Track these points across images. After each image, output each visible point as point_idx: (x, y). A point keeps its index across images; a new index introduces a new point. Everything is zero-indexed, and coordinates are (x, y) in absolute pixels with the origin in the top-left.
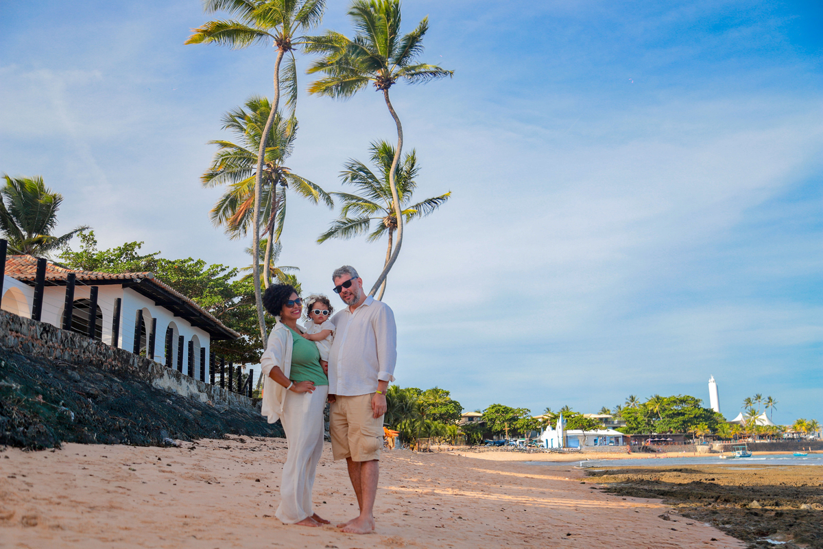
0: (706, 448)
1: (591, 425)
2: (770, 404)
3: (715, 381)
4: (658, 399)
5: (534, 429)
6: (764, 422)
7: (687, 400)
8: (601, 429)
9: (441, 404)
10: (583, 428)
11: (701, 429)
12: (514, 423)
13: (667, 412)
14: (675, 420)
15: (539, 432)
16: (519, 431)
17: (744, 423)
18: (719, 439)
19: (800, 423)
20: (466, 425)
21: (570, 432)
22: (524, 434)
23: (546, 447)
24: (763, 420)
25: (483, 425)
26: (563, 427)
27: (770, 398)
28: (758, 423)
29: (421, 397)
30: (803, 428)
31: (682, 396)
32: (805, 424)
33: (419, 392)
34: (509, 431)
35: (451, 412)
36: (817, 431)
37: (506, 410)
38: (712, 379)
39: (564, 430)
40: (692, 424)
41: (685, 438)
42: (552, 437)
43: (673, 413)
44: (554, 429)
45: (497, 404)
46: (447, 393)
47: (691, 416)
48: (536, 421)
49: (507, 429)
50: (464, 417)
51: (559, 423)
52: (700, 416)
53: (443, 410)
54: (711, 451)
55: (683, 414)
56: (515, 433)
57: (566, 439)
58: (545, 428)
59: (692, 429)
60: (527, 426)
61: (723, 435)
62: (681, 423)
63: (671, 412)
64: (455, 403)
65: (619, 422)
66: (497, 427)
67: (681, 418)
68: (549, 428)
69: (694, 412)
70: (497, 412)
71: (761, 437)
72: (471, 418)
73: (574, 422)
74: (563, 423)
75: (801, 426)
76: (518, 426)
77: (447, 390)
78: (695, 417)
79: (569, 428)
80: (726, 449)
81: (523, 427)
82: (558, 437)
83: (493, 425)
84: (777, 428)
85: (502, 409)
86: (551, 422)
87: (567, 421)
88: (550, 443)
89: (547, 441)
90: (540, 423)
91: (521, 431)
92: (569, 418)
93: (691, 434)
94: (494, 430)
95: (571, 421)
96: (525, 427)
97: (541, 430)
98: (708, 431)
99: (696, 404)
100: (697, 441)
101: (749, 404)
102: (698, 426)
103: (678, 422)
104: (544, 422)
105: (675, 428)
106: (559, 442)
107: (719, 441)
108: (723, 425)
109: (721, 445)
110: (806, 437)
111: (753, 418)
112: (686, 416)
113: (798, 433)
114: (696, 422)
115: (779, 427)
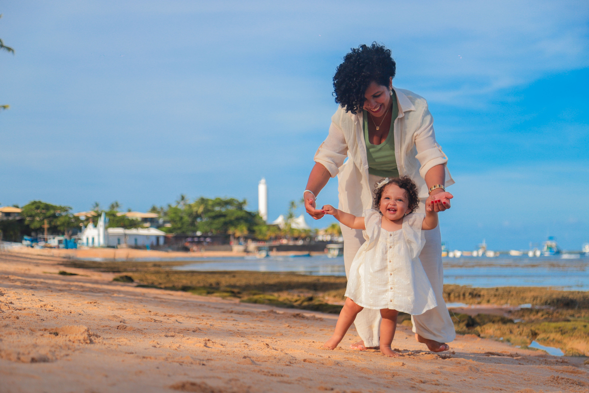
0: (241, 248)
1: (133, 224)
3: (266, 183)
4: (203, 201)
5: (74, 227)
6: (299, 225)
7: (232, 202)
8: (143, 228)
10: (123, 226)
11: (241, 230)
12: (55, 220)
14: (216, 221)
15: (80, 229)
16: (59, 228)
17: (282, 226)
18: (255, 240)
19: (332, 226)
20: (3, 221)
21: (112, 230)
22: (64, 231)
23: (85, 245)
24: (300, 223)
25: (22, 221)
26: (105, 225)
28: (294, 226)
30: (335, 232)
31: (228, 198)
32: (336, 228)
34: (49, 229)
37: (48, 207)
38: (263, 181)
39: (106, 228)
40: (232, 226)
41: (223, 239)
42: (93, 235)
43: (215, 215)
44: (95, 226)
45: (37, 200)
47: (232, 218)
48: (77, 219)
49: (46, 226)
50: (1, 212)
51: (101, 222)
52: (241, 219)
54: (246, 251)
55: (224, 216)
56: (54, 231)
57: (107, 236)
58: (86, 227)
59: (231, 231)
60: (68, 223)
61: (260, 237)
62: (221, 224)
63: (213, 214)
65: (165, 222)
66: (36, 225)
67: (222, 220)
68: (90, 225)
69: (235, 215)
71: (296, 239)
72: (9, 214)
73: (115, 221)
74: (105, 222)
76: (58, 223)
78: (236, 219)
79: (111, 226)
80: (259, 249)
81: (63, 224)
82: (99, 235)
83: (32, 221)
84: (310, 231)
85: (42, 206)
86: (94, 220)
87: (109, 219)
88: (90, 241)
89: (88, 239)
90: (82, 221)
91: (62, 228)
92: (112, 218)
93: (229, 236)
94: (32, 226)
95: (113, 220)
96: (66, 224)
97: (83, 228)
98: (246, 232)
99: (240, 206)
100: (234, 243)
101: (293, 207)
102: (237, 227)
103: (219, 223)
104: (87, 220)
105: (215, 229)
106: (100, 240)
107: (254, 242)
108: (262, 228)
109: (255, 246)
110: (336, 239)
111: (290, 220)
112: (228, 218)
113: (330, 236)
114: (236, 224)
115: (312, 230)
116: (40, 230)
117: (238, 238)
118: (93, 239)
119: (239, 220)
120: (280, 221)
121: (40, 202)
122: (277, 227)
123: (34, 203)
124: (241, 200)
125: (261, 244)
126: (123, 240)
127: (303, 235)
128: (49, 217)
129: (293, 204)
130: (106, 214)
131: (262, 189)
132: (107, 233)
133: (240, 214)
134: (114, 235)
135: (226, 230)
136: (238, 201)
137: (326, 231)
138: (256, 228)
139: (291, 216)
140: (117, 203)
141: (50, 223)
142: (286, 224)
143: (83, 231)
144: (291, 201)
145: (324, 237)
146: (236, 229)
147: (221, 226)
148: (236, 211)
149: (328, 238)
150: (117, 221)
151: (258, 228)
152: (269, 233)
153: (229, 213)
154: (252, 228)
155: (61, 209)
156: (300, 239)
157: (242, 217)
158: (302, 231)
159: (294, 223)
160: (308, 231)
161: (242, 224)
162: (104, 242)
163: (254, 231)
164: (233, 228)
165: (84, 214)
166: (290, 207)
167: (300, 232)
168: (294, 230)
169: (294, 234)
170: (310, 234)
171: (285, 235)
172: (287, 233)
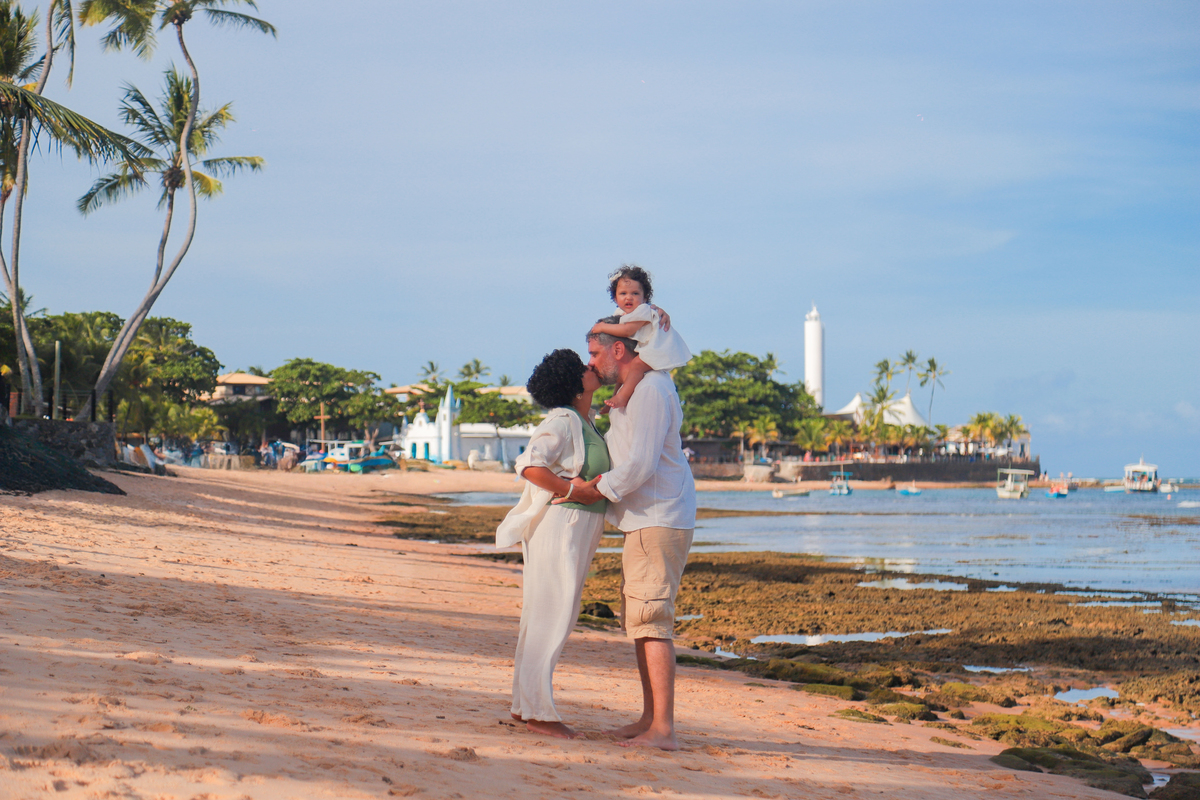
0: (765, 471)
1: (514, 414)
2: (931, 375)
3: (820, 318)
5: (387, 418)
6: (901, 417)
7: (742, 363)
10: (495, 420)
11: (764, 429)
12: (342, 404)
14: (706, 408)
15: (397, 425)
16: (351, 422)
17: (859, 420)
19: (982, 420)
20: (227, 405)
21: (467, 428)
22: (363, 428)
24: (902, 413)
25: (270, 404)
26: (452, 416)
27: (932, 364)
28: (888, 419)
30: (987, 432)
31: (732, 353)
32: (991, 423)
34: (328, 424)
36: (1016, 439)
37: (326, 374)
38: (814, 313)
39: (455, 424)
40: (743, 419)
42: (422, 435)
43: (705, 393)
44: (432, 419)
45: (303, 357)
46: (185, 329)
47: (742, 400)
48: (391, 400)
49: (323, 417)
50: (223, 384)
51: (444, 410)
52: (764, 401)
54: (774, 478)
55: (725, 395)
56: (342, 427)
57: (459, 444)
58: (411, 420)
60: (372, 411)
61: (807, 446)
62: (717, 414)
63: (699, 390)
64: (202, 352)
66: (300, 414)
67: (720, 403)
68: (421, 417)
69: (750, 393)
70: (303, 376)
71: (894, 451)
72: (239, 389)
73: (477, 407)
74: (453, 409)
75: (983, 428)
76: (350, 410)
77: (184, 322)
78: (751, 402)
79: (465, 419)
80: (807, 474)
81: (360, 413)
82: (440, 438)
83: (293, 405)
84: (928, 431)
85: (313, 371)
86: (428, 403)
87: (462, 402)
88: (420, 454)
89: (414, 445)
90: (402, 407)
91: (357, 422)
92: (467, 397)
93: (736, 441)
94: (292, 418)
95: (472, 404)
96: (366, 414)
97: (404, 421)
98: (774, 435)
99: (760, 374)
100: (749, 457)
101: (885, 374)
102: (755, 422)
103: (712, 413)
104: (412, 403)
105: (703, 426)
106: (442, 450)
107: (795, 458)
108: (812, 423)
109: (798, 467)
110: (990, 451)
111: (879, 406)
112: (732, 400)
113: (973, 442)
114: (751, 414)
115: (932, 428)
116: (311, 425)
117: (757, 447)
118: (426, 446)
119: (757, 404)
120: (854, 407)
121: (309, 363)
122: (849, 422)
123: (298, 363)
124: (762, 358)
126: (493, 449)
127: (910, 441)
128: (329, 396)
129: (884, 367)
130: (455, 389)
131: (811, 331)
132: (460, 433)
133: (759, 389)
134: (472, 439)
135: (728, 430)
136: (754, 360)
137: (966, 432)
138: (797, 425)
139: (882, 396)
140: (477, 363)
141: (330, 412)
142: (870, 415)
143: (404, 430)
144: (881, 360)
145: (959, 443)
146: (752, 425)
147: (717, 419)
148: (751, 385)
149: (971, 448)
150: (481, 408)
151: (804, 422)
152: (829, 437)
153: (735, 388)
154: (788, 424)
155: (357, 377)
156: (902, 451)
157: (767, 396)
158: (909, 430)
159: (891, 412)
160: (922, 432)
161: (764, 413)
162: (451, 457)
163: (794, 432)
164: (747, 423)
165: (407, 388)
166: (877, 376)
167: (905, 433)
168: (891, 429)
169: (888, 438)
170: (929, 437)
171: (868, 441)
172: (874, 434)
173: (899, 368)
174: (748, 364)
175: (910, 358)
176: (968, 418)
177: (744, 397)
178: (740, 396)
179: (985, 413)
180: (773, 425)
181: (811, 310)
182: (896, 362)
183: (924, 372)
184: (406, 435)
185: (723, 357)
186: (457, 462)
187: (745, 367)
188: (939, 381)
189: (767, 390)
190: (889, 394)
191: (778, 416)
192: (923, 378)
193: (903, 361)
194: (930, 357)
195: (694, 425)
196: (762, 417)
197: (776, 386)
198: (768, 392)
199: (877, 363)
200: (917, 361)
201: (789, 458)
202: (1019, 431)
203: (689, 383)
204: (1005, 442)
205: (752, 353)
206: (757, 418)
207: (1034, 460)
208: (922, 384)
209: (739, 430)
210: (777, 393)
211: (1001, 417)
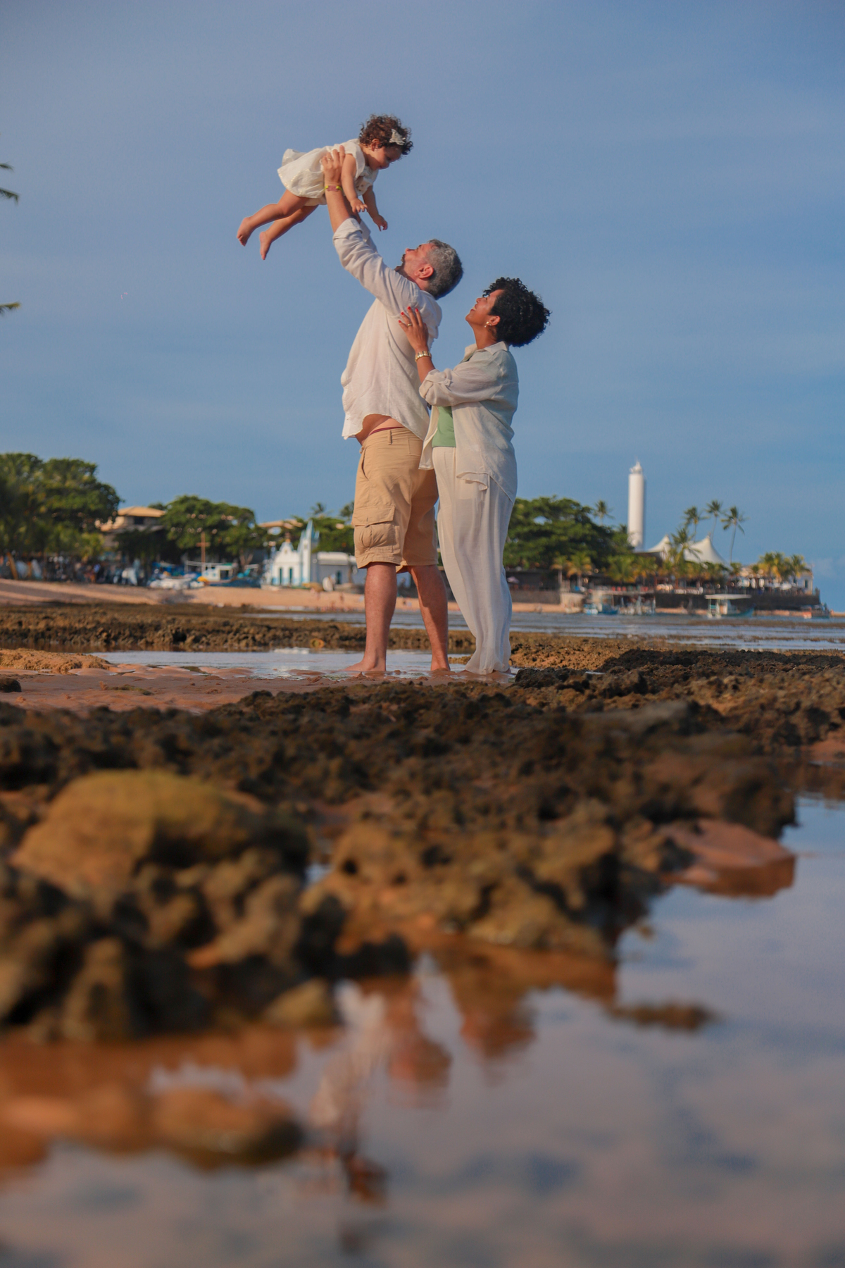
0: (577, 598)
2: (733, 521)
3: (642, 472)
5: (259, 547)
6: (699, 555)
7: (567, 507)
9: (76, 490)
11: (581, 563)
12: (222, 534)
13: (519, 529)
14: (531, 544)
15: (268, 553)
16: (229, 549)
17: (664, 557)
18: (608, 582)
19: (769, 559)
20: (126, 533)
21: (324, 556)
23: (277, 582)
24: (702, 551)
25: (162, 533)
26: (312, 546)
27: (734, 511)
28: (689, 557)
29: (39, 474)
30: (775, 569)
31: (560, 497)
32: (778, 562)
33: (35, 463)
34: (209, 550)
35: (93, 507)
36: (801, 576)
37: (208, 508)
38: (637, 467)
39: (314, 552)
40: (562, 554)
41: (542, 579)
42: (291, 563)
43: (531, 532)
44: (295, 547)
45: (190, 494)
46: (92, 469)
47: (564, 538)
48: (263, 532)
49: (204, 544)
50: (125, 516)
51: (305, 541)
52: (583, 539)
53: (77, 502)
54: (585, 604)
55: (549, 533)
56: (220, 553)
57: (318, 570)
58: (278, 547)
60: (246, 540)
61: (618, 577)
62: (541, 550)
63: (526, 529)
64: (107, 488)
66: (186, 542)
67: (544, 540)
68: (286, 546)
69: (571, 532)
70: (190, 510)
71: (692, 583)
72: (139, 520)
73: (332, 538)
74: (313, 540)
75: (771, 565)
76: (228, 540)
77: (92, 462)
78: (572, 540)
79: (323, 548)
81: (236, 542)
82: (301, 564)
83: (181, 535)
84: (722, 568)
85: (199, 506)
86: (294, 536)
87: (321, 535)
88: (286, 575)
89: (281, 571)
90: (272, 538)
91: (233, 550)
92: (326, 531)
93: (556, 572)
94: (181, 545)
95: (328, 536)
96: (241, 542)
97: (273, 550)
98: (589, 568)
99: (581, 515)
100: (564, 587)
101: (693, 521)
102: (573, 557)
103: (536, 548)
104: (282, 535)
105: (529, 559)
106: (303, 574)
107: (605, 588)
108: (622, 559)
109: (607, 595)
110: (776, 585)
111: (682, 546)
112: (554, 538)
113: (764, 578)
114: (571, 550)
115: (727, 565)
116: (194, 553)
117: (574, 578)
118: (291, 571)
119: (576, 541)
120: (662, 546)
121: (195, 499)
122: (656, 558)
123: (184, 500)
124: (583, 505)
125: (619, 592)
126: (345, 576)
127: (707, 576)
128: (211, 528)
129: (693, 514)
130: (317, 524)
131: (635, 482)
132: (318, 561)
133: (580, 530)
134: (329, 566)
135: (551, 562)
136: (578, 505)
137: (755, 569)
138: (611, 559)
139: (683, 538)
141: (212, 541)
142: (673, 553)
143: (272, 555)
144: (690, 507)
145: (751, 579)
146: (569, 559)
147: (540, 554)
148: (573, 526)
149: (762, 583)
150: (336, 539)
151: (616, 558)
152: (636, 571)
153: (559, 528)
154: (603, 559)
155: (235, 511)
156: (698, 584)
157: (585, 535)
158: (705, 566)
159: (690, 551)
160: (717, 568)
161: (582, 550)
162: (311, 579)
163: (607, 565)
164: (564, 558)
165: (279, 523)
166: (685, 521)
167: (702, 569)
168: (689, 565)
169: (686, 573)
170: (723, 573)
171: (669, 575)
172: (674, 569)
173: (705, 515)
174: (572, 509)
175: (715, 507)
176: (757, 558)
177: (565, 535)
178: (561, 535)
179: (773, 552)
180: (588, 560)
181: (634, 464)
182: (703, 509)
183: (727, 518)
184: (274, 560)
185: (551, 502)
186: (315, 584)
187: (568, 511)
188: (740, 527)
189: (586, 530)
190: (689, 536)
191: (594, 553)
192: (726, 524)
193: (708, 509)
194: (731, 506)
195: (521, 558)
196: (578, 553)
197: (594, 527)
198: (587, 532)
199: (687, 510)
200: (722, 509)
201: (600, 587)
202: (803, 569)
203: (519, 523)
204: (790, 577)
205: (575, 499)
206: (573, 554)
207: (814, 593)
208: (725, 528)
209: (558, 564)
210: (595, 533)
211: (788, 557)
